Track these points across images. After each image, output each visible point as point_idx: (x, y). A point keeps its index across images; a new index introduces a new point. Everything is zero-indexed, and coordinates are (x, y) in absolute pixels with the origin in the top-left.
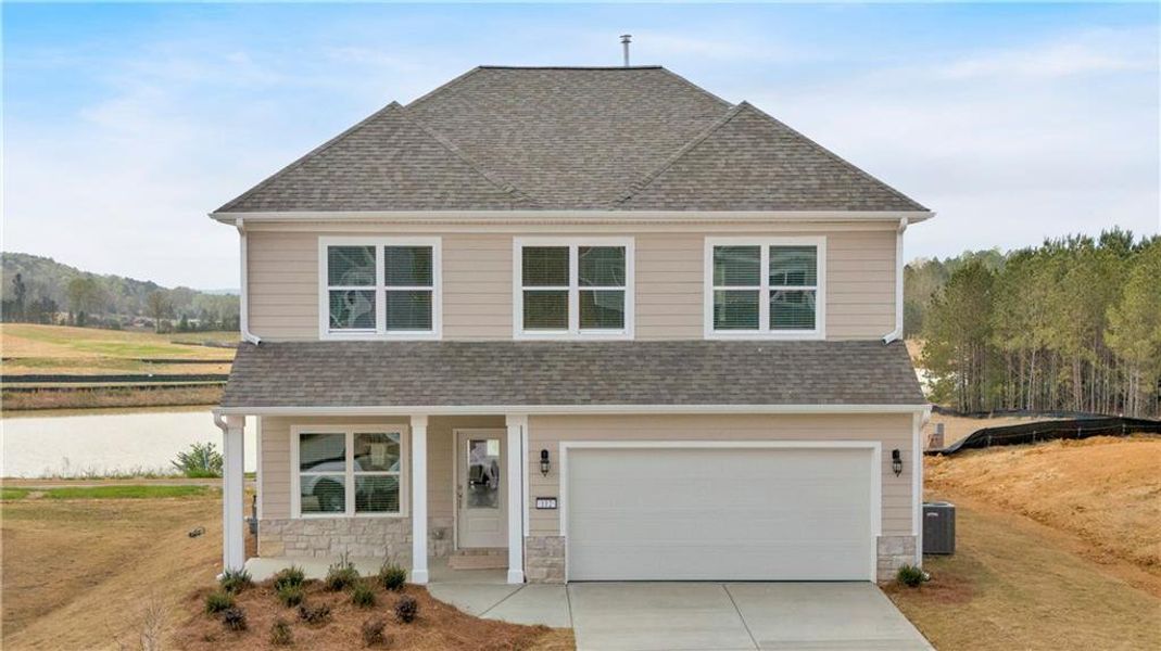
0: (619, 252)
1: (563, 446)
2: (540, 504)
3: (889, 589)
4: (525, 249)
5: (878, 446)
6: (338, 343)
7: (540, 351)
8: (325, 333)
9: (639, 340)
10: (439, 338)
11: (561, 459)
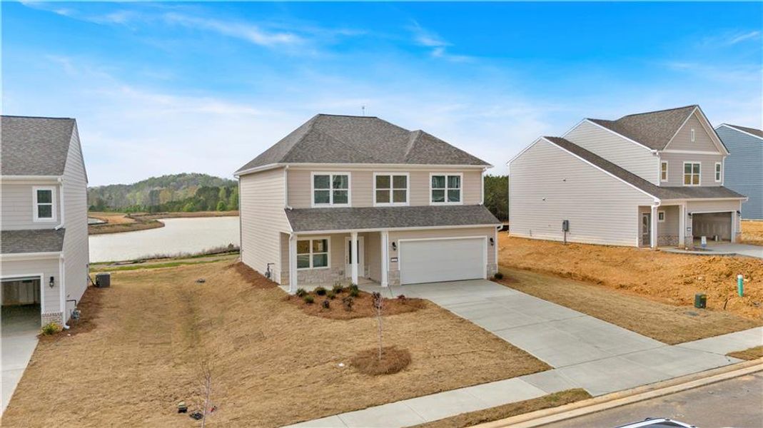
0: (405, 177)
1: (399, 240)
2: (393, 260)
3: (492, 280)
4: (377, 176)
5: (486, 237)
6: (318, 209)
7: (384, 210)
8: (313, 205)
9: (412, 205)
10: (350, 206)
11: (399, 245)
